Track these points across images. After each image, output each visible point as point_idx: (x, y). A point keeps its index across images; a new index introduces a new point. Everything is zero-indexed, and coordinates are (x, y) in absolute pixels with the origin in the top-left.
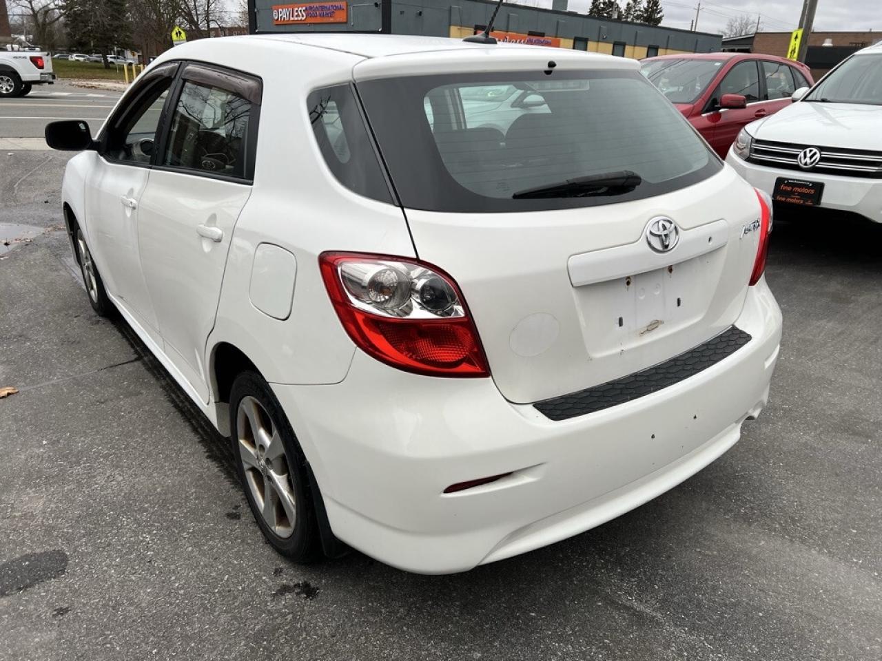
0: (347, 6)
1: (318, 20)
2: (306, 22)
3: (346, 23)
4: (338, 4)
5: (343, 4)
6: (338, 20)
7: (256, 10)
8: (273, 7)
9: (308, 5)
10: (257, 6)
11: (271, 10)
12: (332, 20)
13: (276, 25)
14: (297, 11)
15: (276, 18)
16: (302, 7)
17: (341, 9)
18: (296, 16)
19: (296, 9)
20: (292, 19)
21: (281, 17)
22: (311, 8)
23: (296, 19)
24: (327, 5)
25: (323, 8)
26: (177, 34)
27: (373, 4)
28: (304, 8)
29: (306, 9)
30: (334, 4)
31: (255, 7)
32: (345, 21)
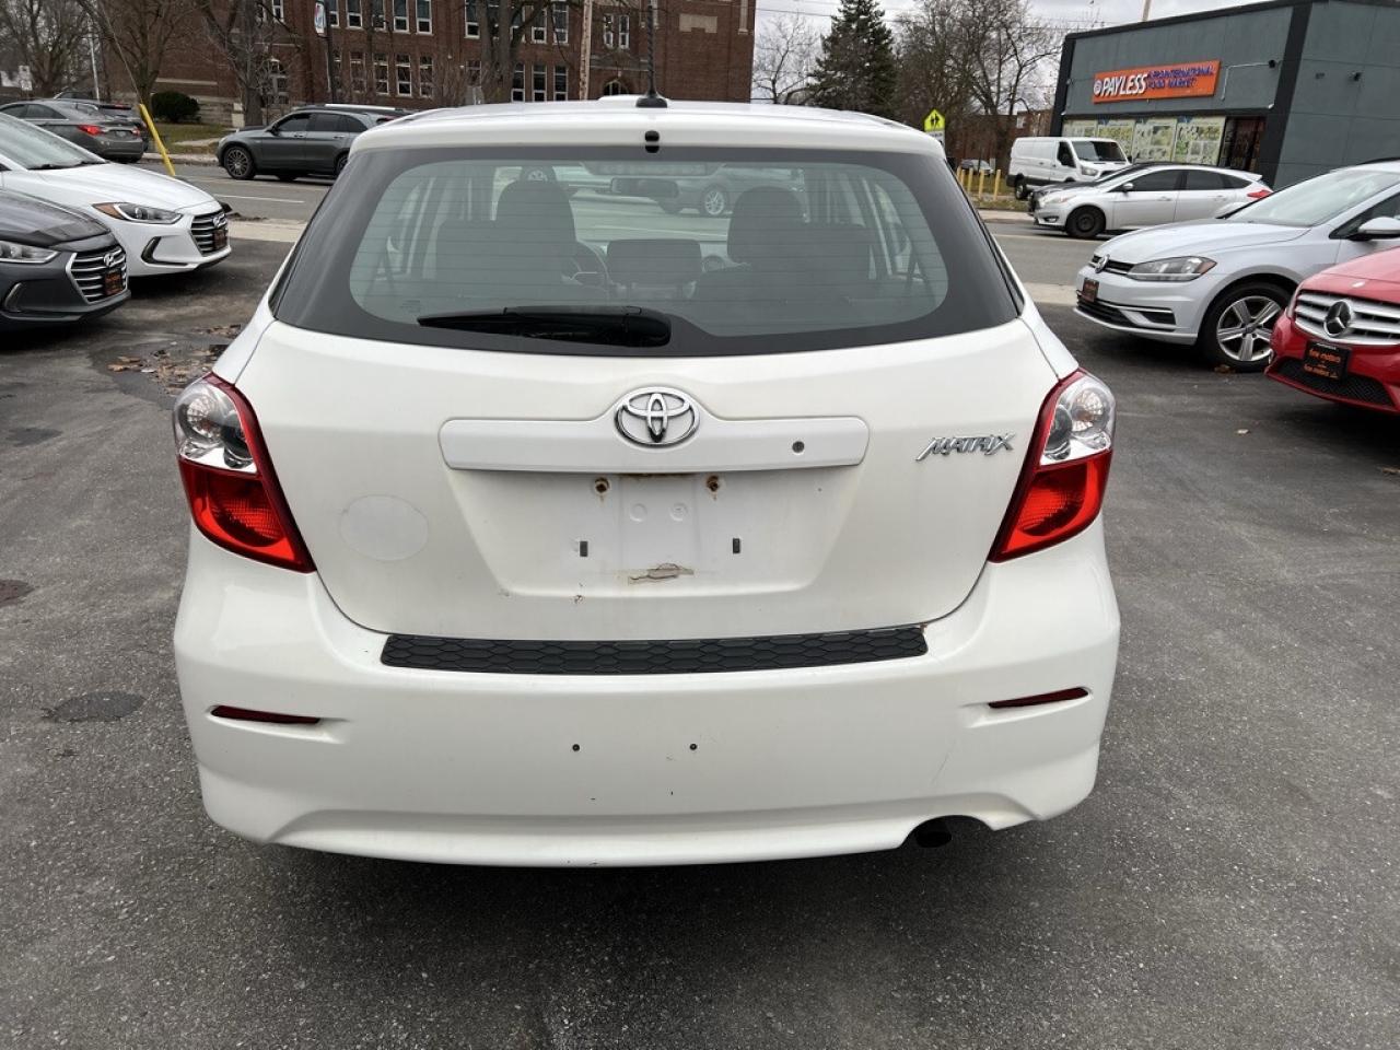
0: (1220, 68)
1: (1165, 93)
2: (1144, 97)
3: (1212, 96)
4: (1203, 66)
5: (1213, 66)
6: (1200, 91)
7: (1068, 82)
8: (1097, 76)
9: (1153, 70)
10: (1072, 76)
11: (1092, 81)
12: (1188, 92)
13: (1096, 103)
14: (1133, 81)
15: (1098, 92)
16: (1143, 73)
17: (1208, 73)
18: (1130, 88)
19: (1132, 77)
20: (1122, 92)
21: (1106, 91)
22: (1157, 74)
23: (1128, 92)
24: (1185, 68)
25: (1176, 73)
26: (932, 121)
27: (1267, 63)
28: (1146, 75)
29: (1149, 76)
30: (1196, 66)
31: (1069, 76)
32: (1211, 93)
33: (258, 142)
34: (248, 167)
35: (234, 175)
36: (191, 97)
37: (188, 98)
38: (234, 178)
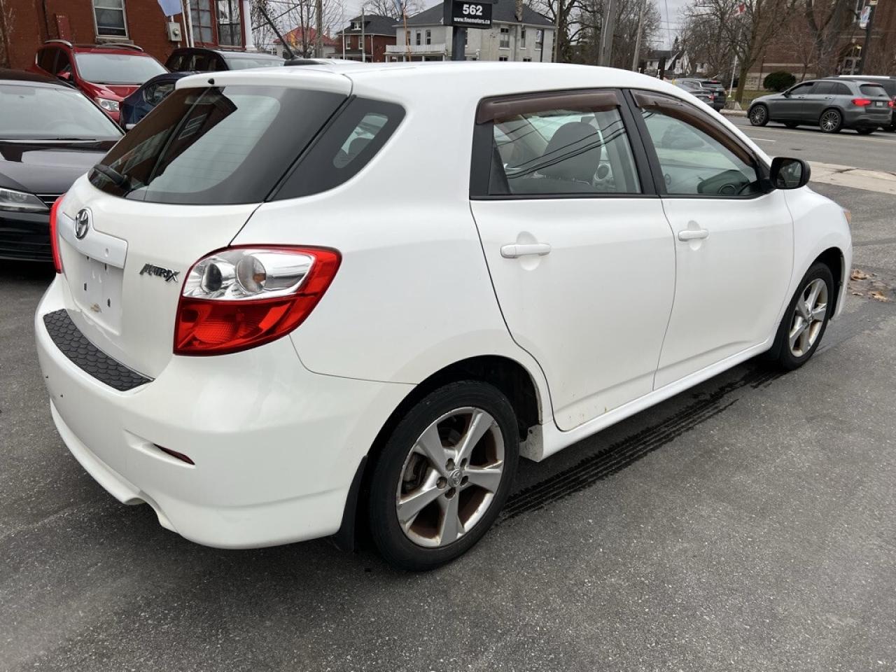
33: (775, 102)
34: (763, 117)
35: (754, 123)
36: (793, 74)
37: (791, 76)
38: (753, 125)
